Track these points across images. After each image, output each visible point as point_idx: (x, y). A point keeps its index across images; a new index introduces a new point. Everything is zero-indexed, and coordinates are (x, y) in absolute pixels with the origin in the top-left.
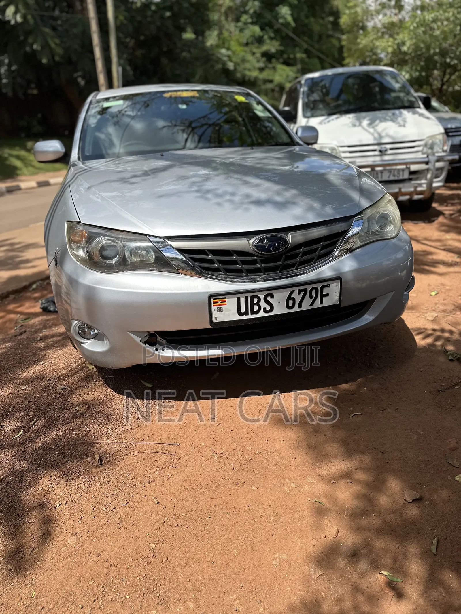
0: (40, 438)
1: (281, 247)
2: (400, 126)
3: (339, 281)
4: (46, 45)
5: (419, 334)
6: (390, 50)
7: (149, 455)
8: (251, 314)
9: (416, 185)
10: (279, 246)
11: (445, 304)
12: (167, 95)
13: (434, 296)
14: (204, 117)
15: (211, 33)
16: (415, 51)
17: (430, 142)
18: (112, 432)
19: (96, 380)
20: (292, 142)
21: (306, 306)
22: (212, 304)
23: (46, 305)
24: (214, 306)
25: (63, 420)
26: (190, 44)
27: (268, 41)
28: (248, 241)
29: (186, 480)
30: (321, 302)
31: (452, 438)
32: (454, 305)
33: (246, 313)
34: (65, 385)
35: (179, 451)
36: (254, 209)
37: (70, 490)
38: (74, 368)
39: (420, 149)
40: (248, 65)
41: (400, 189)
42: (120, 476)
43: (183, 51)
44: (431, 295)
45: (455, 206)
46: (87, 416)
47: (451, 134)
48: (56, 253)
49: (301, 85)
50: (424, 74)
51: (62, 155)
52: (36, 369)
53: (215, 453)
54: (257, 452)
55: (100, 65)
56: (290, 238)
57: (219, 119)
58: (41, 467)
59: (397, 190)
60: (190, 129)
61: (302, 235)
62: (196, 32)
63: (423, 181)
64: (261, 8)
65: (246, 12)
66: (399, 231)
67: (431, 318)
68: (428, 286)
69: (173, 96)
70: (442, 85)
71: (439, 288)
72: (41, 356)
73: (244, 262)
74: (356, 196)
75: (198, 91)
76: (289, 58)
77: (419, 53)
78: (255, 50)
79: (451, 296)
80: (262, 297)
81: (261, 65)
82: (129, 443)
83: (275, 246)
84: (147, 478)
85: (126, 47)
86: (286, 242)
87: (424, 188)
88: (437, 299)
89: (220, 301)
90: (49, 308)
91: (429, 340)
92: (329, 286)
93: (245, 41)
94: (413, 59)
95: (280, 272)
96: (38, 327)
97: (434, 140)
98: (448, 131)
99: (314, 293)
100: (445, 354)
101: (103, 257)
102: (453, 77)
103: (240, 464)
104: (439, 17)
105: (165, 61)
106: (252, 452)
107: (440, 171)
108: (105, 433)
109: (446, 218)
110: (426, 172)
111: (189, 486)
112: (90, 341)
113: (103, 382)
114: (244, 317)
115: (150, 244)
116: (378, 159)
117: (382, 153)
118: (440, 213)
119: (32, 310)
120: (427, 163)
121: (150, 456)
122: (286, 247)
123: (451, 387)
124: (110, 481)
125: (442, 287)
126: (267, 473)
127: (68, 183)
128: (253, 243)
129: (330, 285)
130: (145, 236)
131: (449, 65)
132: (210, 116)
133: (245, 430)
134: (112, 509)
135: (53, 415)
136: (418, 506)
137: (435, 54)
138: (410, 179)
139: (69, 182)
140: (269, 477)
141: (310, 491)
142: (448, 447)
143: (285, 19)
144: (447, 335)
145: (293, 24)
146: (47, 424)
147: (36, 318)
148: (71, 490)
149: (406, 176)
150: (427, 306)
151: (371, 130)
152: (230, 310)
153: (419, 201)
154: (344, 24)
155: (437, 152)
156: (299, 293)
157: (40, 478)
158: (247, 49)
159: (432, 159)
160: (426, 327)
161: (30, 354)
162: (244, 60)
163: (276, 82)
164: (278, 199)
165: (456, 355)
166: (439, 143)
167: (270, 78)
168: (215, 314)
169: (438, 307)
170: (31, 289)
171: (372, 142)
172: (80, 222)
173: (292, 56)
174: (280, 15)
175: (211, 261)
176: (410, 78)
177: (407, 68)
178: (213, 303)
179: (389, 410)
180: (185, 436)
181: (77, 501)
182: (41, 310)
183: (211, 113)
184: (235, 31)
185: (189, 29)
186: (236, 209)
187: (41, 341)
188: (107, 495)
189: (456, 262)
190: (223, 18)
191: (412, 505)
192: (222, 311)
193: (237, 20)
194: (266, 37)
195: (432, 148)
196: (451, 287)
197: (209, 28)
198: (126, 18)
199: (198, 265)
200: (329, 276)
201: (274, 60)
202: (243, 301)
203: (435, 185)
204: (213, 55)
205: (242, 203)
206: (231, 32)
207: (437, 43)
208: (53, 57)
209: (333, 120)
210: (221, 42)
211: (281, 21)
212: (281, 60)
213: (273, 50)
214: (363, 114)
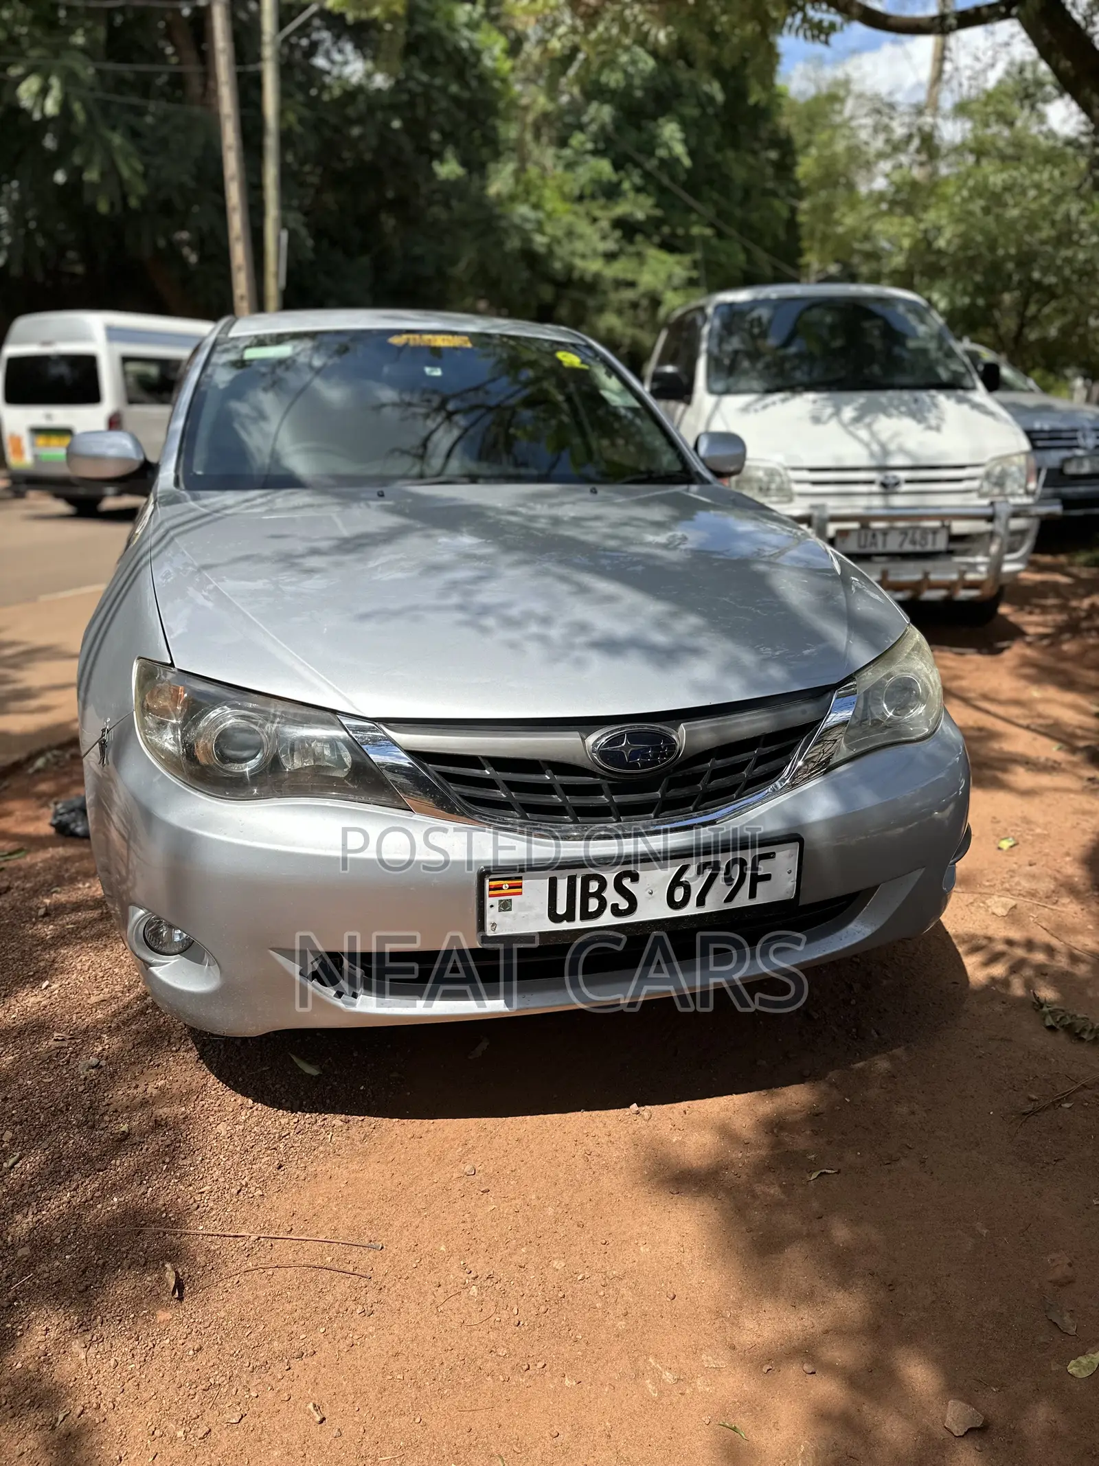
0: (25, 1211)
1: (662, 757)
2: (930, 428)
3: (797, 845)
4: (111, 171)
5: (975, 950)
6: (906, 243)
7: (304, 1273)
8: (582, 918)
9: (964, 568)
10: (655, 756)
11: (1033, 877)
12: (397, 340)
13: (1008, 851)
14: (476, 389)
15: (500, 166)
16: (964, 247)
17: (998, 469)
18: (211, 1204)
19: (178, 1046)
20: (687, 475)
21: (714, 904)
22: (487, 892)
23: (65, 818)
24: (490, 896)
25: (90, 1160)
26: (452, 189)
27: (631, 195)
28: (583, 740)
29: (397, 1354)
30: (753, 894)
31: (1057, 1251)
32: (1056, 879)
33: (569, 916)
34: (99, 1056)
35: (383, 1268)
36: (597, 661)
37: (94, 1371)
38: (126, 1007)
39: (975, 484)
40: (579, 246)
41: (926, 574)
42: (227, 1334)
43: (431, 203)
44: (999, 848)
45: (1050, 613)
46: (150, 1151)
47: (1040, 444)
48: (103, 730)
49: (705, 319)
50: (981, 302)
51: (136, 467)
52: (30, 1001)
53: (472, 1275)
54: (580, 1278)
55: (237, 222)
56: (681, 734)
57: (512, 396)
58: (23, 1299)
59: (918, 577)
60: (443, 414)
61: (712, 729)
62: (464, 163)
63: (980, 559)
64: (616, 122)
65: (581, 128)
66: (937, 721)
67: (1001, 911)
68: (992, 822)
69: (412, 343)
70: (1021, 327)
71: (1019, 829)
72: (42, 964)
73: (569, 790)
74: (838, 634)
75: (472, 336)
76: (674, 235)
77: (971, 253)
78: (597, 213)
79: (1047, 855)
80: (610, 877)
81: (610, 245)
82: (254, 1237)
83: (648, 755)
84: (296, 1344)
85: (302, 185)
86: (671, 744)
87: (980, 573)
88: (1015, 859)
89: (506, 885)
90: (72, 826)
91: (998, 970)
92: (774, 857)
93: (577, 192)
94: (956, 265)
95: (656, 817)
96: (41, 878)
97: (1006, 465)
98: (1034, 436)
99: (736, 873)
100: (1037, 1010)
101: (224, 759)
102: (1047, 310)
103: (534, 1312)
104: (1020, 180)
105: (389, 222)
106: (568, 1275)
107: (1018, 538)
108: (195, 1205)
109: (1029, 644)
110: (987, 538)
111: (403, 1370)
112: (173, 960)
113: (194, 1054)
114: (565, 926)
115: (342, 734)
116: (877, 502)
117: (888, 488)
118: (1015, 633)
119: (30, 829)
120: (990, 519)
121: (308, 1277)
122: (672, 758)
123: (1053, 1103)
124: (200, 1349)
125: (1025, 826)
126: (603, 1337)
127: (146, 553)
128: (595, 744)
129: (774, 853)
130: (330, 715)
131: (1038, 285)
132: (491, 387)
133: (550, 1211)
134: (200, 1433)
135: (65, 1144)
136: (978, 1448)
137: (1008, 257)
138: (950, 553)
139: (151, 549)
140: (607, 1352)
141: (711, 1395)
142: (1051, 1278)
143: (670, 149)
144: (1039, 957)
145: (687, 162)
146: (46, 1172)
147: (37, 850)
148: (99, 1372)
149: (941, 544)
150: (990, 877)
151: (863, 434)
152: (530, 908)
153: (970, 602)
154: (806, 176)
155: (1013, 495)
156: (700, 871)
157: (19, 1334)
158: (580, 208)
159: (1003, 509)
160: (990, 933)
161: (16, 955)
162: (570, 234)
163: (641, 289)
164: (659, 638)
165: (1062, 1014)
166: (1017, 475)
167: (629, 276)
168: (492, 915)
169: (1018, 884)
170: (31, 771)
171: (865, 461)
172: (172, 665)
173: (680, 231)
174: (659, 141)
175: (490, 784)
176: (949, 308)
177: (945, 284)
178: (490, 890)
179: (903, 1163)
180: (396, 1223)
181: (111, 1405)
182: (51, 831)
183: (493, 380)
184: (555, 166)
185: (449, 154)
186: (554, 660)
187: (46, 919)
188: (192, 1392)
189: (1055, 762)
190: (529, 137)
191: (965, 1443)
192: (510, 910)
193: (563, 142)
194: (626, 185)
195: (1000, 482)
196: (1045, 829)
197: (497, 155)
198: (301, 121)
199: (456, 792)
200: (772, 832)
201: (639, 238)
202: (562, 886)
203: (1007, 568)
204: (500, 217)
205: (571, 646)
206: (544, 169)
207: (1012, 236)
208: (124, 198)
209: (774, 403)
210: (521, 188)
211: (662, 152)
212: (656, 239)
213: (640, 215)
214: (845, 396)
